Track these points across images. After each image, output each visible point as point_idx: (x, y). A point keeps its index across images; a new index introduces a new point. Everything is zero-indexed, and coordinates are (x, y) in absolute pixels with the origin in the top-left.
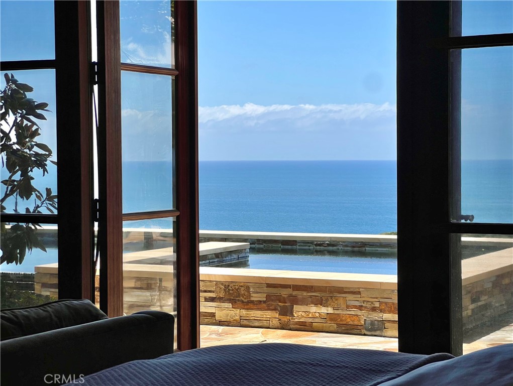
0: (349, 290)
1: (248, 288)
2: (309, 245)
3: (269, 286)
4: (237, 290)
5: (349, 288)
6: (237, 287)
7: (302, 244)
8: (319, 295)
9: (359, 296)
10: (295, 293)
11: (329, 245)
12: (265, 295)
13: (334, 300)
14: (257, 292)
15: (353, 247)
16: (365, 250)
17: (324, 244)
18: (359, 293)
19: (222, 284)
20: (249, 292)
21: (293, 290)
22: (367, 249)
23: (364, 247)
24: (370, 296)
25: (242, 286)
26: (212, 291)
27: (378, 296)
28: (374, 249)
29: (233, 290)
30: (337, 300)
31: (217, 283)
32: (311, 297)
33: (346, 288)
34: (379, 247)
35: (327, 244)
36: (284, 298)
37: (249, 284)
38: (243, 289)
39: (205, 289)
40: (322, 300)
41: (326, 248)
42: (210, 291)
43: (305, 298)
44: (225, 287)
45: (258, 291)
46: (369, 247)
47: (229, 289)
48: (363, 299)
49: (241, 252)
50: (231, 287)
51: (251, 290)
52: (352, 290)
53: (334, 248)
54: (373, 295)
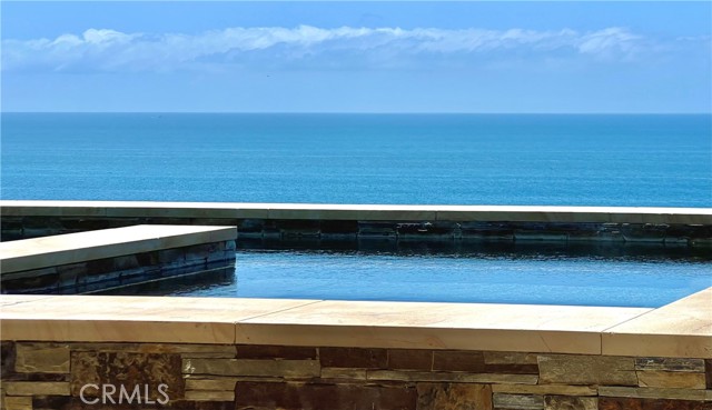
0: (502, 362)
1: (176, 362)
2: (385, 230)
3: (244, 352)
4: (141, 369)
5: (501, 355)
6: (140, 361)
7: (370, 229)
8: (406, 379)
9: (535, 379)
10: (328, 373)
11: (431, 230)
12: (232, 383)
13: (452, 392)
14: (206, 375)
15: (487, 233)
16: (514, 239)
17: (420, 227)
18: (533, 369)
19: (92, 352)
20: (179, 374)
21: (323, 365)
22: (517, 237)
23: (512, 233)
24: (568, 380)
25: (157, 357)
26: (58, 376)
27: (593, 378)
28: (533, 237)
29: (126, 370)
30: (462, 393)
31: (76, 348)
32: (379, 384)
33: (491, 353)
34: (545, 234)
35: (428, 227)
36: (293, 389)
37: (180, 349)
38: (159, 364)
39: (36, 370)
40: (416, 394)
41: (424, 237)
42: (51, 378)
43: (359, 390)
44: (101, 361)
45: (210, 369)
46: (523, 234)
47: (114, 369)
48: (547, 389)
49: (213, 247)
50: (122, 361)
51: (188, 367)
52: (510, 360)
53: (443, 236)
54: (578, 375)
